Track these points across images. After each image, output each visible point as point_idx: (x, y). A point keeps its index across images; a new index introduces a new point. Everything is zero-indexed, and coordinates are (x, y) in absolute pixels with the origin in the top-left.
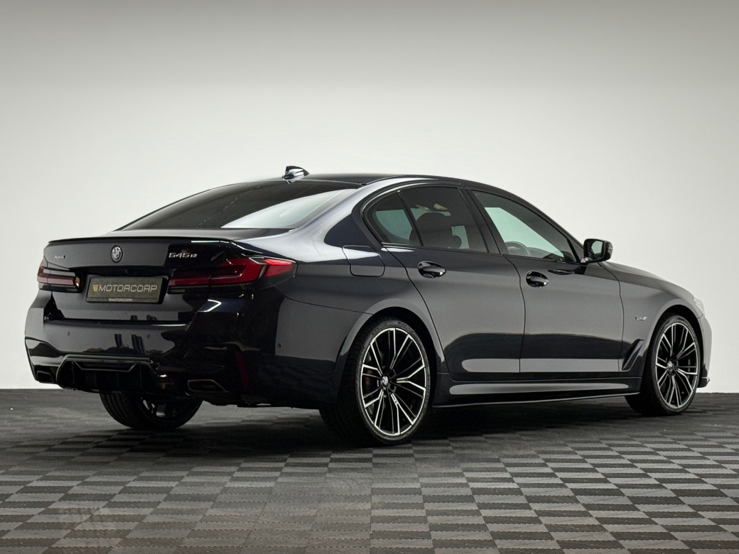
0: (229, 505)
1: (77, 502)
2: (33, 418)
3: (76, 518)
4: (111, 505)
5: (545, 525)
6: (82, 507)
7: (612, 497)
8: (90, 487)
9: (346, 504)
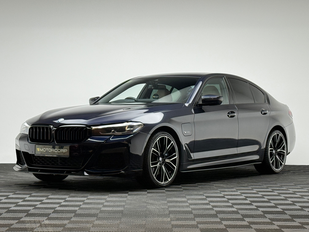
0: (104, 219)
1: (33, 217)
2: (9, 177)
3: (34, 225)
4: (49, 219)
5: (254, 229)
6: (36, 220)
7: (281, 215)
8: (38, 210)
9: (158, 218)
